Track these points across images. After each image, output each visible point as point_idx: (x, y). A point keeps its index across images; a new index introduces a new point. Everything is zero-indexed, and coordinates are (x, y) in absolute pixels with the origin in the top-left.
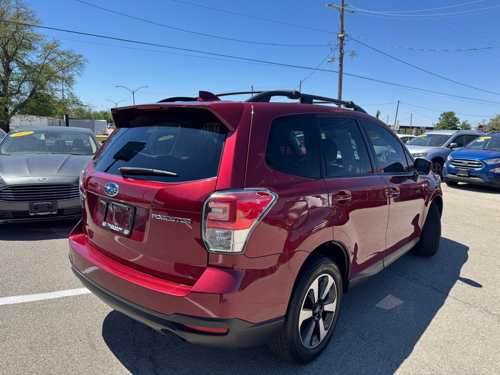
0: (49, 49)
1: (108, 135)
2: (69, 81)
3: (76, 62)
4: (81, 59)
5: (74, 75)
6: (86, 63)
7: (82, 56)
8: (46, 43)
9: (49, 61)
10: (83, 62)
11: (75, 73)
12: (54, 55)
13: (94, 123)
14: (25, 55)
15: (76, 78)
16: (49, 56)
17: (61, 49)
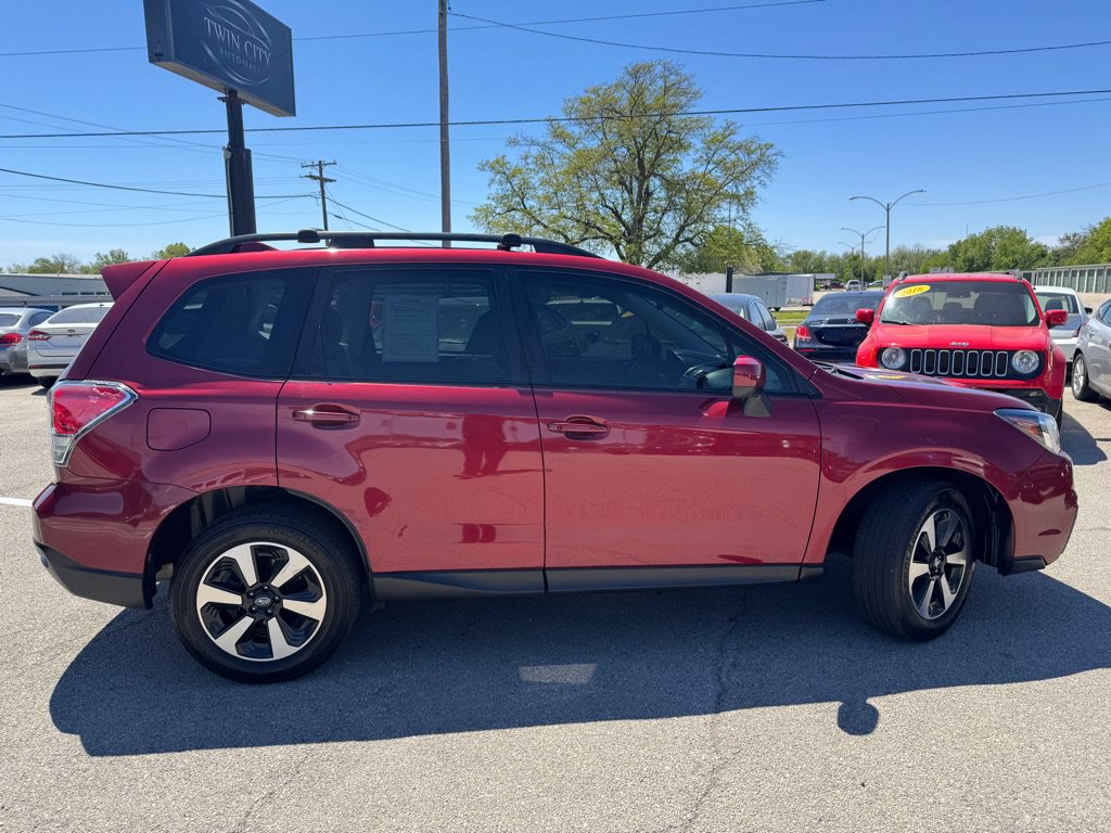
0: (716, 142)
1: (812, 305)
2: (743, 200)
3: (760, 159)
4: (772, 151)
5: (754, 187)
6: (779, 159)
7: (772, 146)
8: (712, 131)
9: (713, 166)
10: (774, 157)
11: (756, 182)
12: (723, 153)
13: (785, 283)
14: (675, 160)
15: (759, 191)
16: (716, 156)
17: (736, 139)
